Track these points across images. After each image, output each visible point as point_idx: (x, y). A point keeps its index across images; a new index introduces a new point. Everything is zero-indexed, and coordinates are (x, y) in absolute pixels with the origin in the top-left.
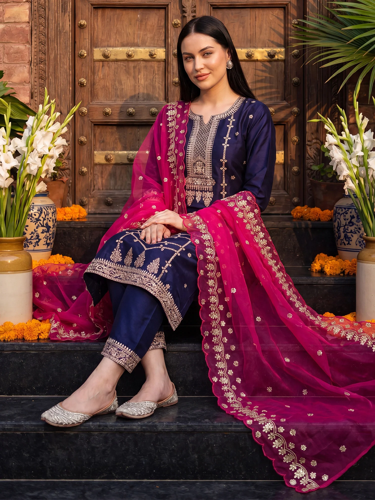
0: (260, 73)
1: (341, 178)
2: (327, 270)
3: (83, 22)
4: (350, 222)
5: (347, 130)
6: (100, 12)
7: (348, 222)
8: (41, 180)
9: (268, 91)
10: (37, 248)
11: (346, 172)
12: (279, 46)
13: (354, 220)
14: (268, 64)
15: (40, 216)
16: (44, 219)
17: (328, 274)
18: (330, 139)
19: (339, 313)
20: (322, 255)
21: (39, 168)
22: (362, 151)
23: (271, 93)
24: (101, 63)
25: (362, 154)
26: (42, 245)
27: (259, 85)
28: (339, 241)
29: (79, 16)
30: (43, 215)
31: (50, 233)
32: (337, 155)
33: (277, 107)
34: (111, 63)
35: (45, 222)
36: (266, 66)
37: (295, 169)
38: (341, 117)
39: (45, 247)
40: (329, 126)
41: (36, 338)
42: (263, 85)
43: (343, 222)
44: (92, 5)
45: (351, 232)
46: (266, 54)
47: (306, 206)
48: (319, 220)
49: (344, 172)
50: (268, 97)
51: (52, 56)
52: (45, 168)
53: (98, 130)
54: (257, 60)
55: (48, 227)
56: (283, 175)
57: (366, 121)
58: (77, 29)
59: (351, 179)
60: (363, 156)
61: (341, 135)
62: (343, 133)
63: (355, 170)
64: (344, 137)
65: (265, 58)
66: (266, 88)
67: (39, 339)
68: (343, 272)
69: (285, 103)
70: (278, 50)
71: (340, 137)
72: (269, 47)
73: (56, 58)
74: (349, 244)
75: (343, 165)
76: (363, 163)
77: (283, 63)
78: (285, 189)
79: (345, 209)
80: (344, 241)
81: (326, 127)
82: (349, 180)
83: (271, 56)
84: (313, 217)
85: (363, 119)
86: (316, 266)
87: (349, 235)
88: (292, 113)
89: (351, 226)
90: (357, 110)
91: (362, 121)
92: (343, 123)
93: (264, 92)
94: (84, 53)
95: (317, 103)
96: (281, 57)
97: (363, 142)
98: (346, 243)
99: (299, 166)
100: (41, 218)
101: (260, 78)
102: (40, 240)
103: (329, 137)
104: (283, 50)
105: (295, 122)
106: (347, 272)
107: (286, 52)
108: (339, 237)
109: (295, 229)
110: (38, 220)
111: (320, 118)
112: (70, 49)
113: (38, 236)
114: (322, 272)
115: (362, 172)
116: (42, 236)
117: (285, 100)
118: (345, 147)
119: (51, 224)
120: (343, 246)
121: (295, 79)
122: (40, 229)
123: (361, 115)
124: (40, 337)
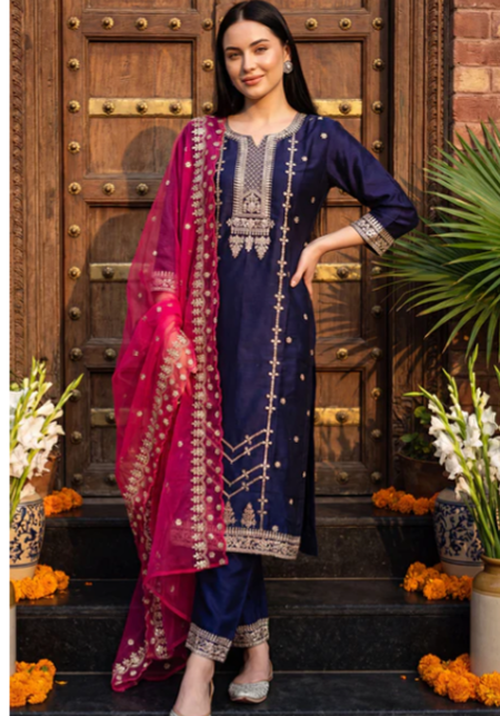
0: (325, 299)
1: (452, 477)
2: (428, 592)
3: (76, 228)
4: (459, 525)
5: (458, 406)
6: (98, 212)
7: (455, 524)
8: (27, 481)
9: (338, 324)
10: (18, 562)
11: (458, 469)
12: (352, 260)
13: (464, 523)
14: (338, 287)
15: (22, 520)
16: (28, 523)
17: (429, 597)
18: (437, 424)
19: (447, 656)
20: (418, 565)
21: (25, 469)
22: (481, 438)
23: (342, 327)
24: (100, 285)
25: (478, 444)
26: (25, 558)
27: (326, 315)
28: (443, 550)
29: (69, 218)
30: (27, 517)
31: (37, 539)
32: (444, 444)
33: (351, 347)
34: (115, 285)
35: (30, 526)
36: (334, 289)
37: (376, 432)
38: (450, 388)
39: (29, 560)
40: (435, 405)
41: (24, 703)
42: (332, 315)
43: (449, 526)
44: (88, 203)
45: (461, 538)
46: (335, 271)
47: (392, 488)
48: (412, 512)
49: (455, 468)
50: (339, 332)
51: (32, 280)
52: (33, 466)
53: (97, 380)
54: (322, 281)
55: (33, 532)
56: (358, 441)
57: (486, 398)
58: (67, 240)
59: (466, 478)
60: (482, 448)
61: (450, 412)
62: (451, 408)
63: (470, 465)
64: (454, 415)
65: (333, 278)
66: (335, 319)
67: (28, 704)
68: (450, 595)
69: (362, 341)
70: (351, 265)
71: (448, 415)
72: (339, 262)
73: (37, 282)
74: (457, 554)
75: (455, 460)
76: (481, 454)
77: (358, 284)
78: (361, 460)
79: (451, 506)
80: (451, 549)
81: (431, 406)
82: (462, 479)
83: (341, 275)
84: (404, 508)
85: (481, 395)
86: (411, 583)
87: (458, 542)
88: (371, 356)
89: (460, 531)
90: (473, 385)
91: (480, 398)
92: (452, 395)
93: (332, 324)
94: (77, 271)
95: (407, 345)
96: (356, 275)
97: (481, 427)
98: (453, 552)
99: (382, 430)
100: (24, 523)
101: (326, 306)
102: (22, 552)
103: (434, 419)
104: (359, 266)
105: (375, 367)
106: (455, 595)
107: (364, 270)
108: (444, 543)
109: (380, 527)
110: (19, 524)
111: (421, 391)
112: (57, 268)
113: (19, 546)
114: (419, 592)
115: (480, 467)
116: (25, 546)
117: (361, 336)
118: (455, 429)
119: (37, 528)
120: (448, 556)
121: (376, 308)
122: (24, 536)
123: (479, 391)
124: (30, 701)
